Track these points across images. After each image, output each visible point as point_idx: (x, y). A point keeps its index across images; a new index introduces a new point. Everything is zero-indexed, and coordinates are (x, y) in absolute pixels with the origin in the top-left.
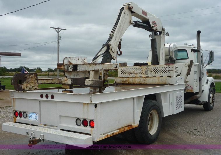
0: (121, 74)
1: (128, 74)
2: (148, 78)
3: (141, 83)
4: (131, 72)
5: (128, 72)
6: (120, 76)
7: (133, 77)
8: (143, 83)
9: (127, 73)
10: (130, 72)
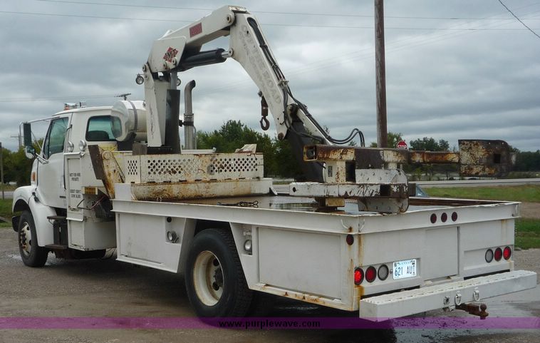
0: (149, 173)
1: (168, 173)
2: (215, 183)
3: (200, 194)
4: (175, 169)
5: (167, 170)
6: (147, 180)
7: (180, 181)
8: (204, 194)
9: (165, 173)
10: (172, 169)
